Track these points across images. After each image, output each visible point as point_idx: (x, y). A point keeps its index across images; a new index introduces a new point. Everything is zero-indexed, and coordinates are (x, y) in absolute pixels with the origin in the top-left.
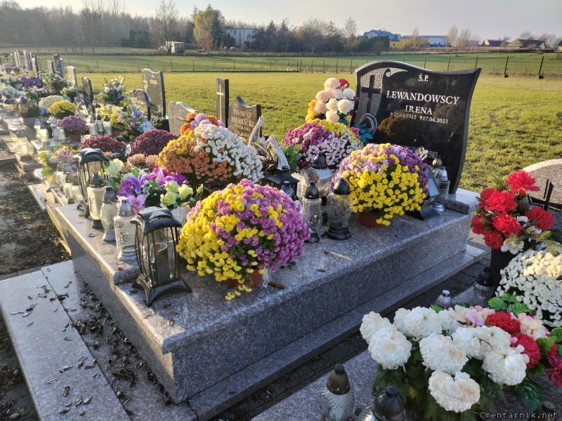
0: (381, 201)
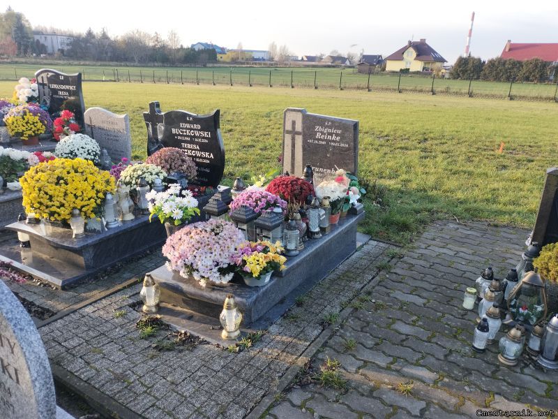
0: (21, 129)
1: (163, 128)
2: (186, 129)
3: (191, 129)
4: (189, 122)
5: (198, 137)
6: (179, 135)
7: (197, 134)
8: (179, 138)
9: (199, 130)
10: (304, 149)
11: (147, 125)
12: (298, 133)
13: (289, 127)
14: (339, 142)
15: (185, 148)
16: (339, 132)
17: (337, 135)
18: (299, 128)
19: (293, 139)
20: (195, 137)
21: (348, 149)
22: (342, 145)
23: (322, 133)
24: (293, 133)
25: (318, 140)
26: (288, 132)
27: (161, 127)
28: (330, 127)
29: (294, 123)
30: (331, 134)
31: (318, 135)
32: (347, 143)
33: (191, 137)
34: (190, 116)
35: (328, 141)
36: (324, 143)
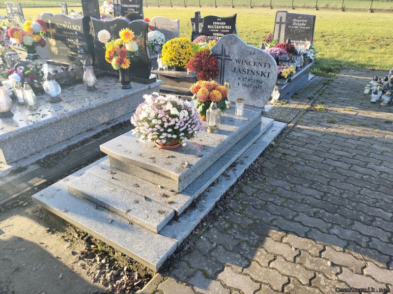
1: (202, 26)
2: (217, 25)
3: (219, 25)
4: (219, 21)
5: (223, 29)
6: (212, 29)
7: (223, 27)
8: (212, 30)
9: (224, 25)
10: (286, 31)
11: (193, 25)
12: (283, 23)
13: (278, 20)
14: (305, 26)
15: (215, 36)
16: (306, 21)
17: (304, 23)
18: (284, 20)
19: (280, 27)
20: (221, 29)
21: (310, 30)
22: (307, 28)
23: (297, 22)
24: (281, 23)
25: (294, 26)
26: (278, 23)
27: (201, 25)
28: (301, 19)
29: (281, 18)
30: (301, 23)
31: (294, 24)
32: (309, 26)
33: (219, 29)
34: (219, 18)
35: (299, 26)
36: (297, 27)
